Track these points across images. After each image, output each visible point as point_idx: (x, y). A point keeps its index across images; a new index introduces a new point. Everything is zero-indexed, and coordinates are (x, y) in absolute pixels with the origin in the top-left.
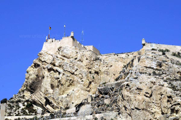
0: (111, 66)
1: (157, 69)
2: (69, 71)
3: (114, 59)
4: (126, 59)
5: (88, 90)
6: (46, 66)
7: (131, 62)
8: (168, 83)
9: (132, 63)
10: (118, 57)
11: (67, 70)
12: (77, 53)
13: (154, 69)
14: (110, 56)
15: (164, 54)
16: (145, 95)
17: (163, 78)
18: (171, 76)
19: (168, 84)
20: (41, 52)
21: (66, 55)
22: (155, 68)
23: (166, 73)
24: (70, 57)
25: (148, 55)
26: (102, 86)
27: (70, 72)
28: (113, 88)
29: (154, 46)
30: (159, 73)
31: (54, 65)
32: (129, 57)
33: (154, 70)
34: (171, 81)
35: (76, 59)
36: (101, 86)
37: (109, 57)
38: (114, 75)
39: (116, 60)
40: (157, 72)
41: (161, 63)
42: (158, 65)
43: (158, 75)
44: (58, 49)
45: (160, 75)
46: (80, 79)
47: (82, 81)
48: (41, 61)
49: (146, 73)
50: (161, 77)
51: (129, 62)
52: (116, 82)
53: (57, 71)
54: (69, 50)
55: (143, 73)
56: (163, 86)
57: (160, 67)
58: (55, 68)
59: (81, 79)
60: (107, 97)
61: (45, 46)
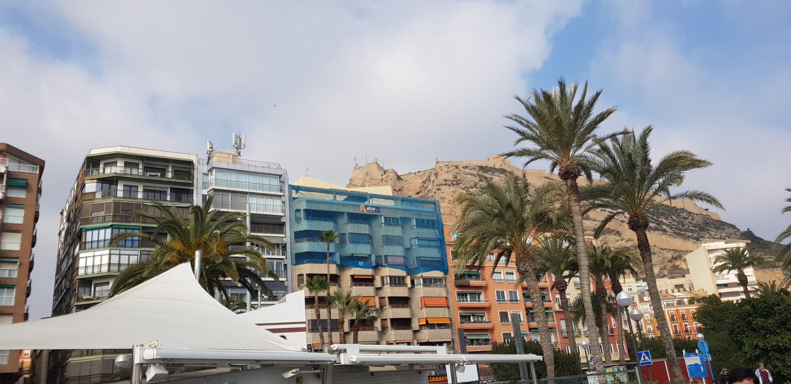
9: (429, 179)
12: (382, 175)
16: (448, 203)
23: (462, 183)
30: (456, 184)
33: (452, 182)
37: (408, 176)
44: (366, 174)
50: (458, 187)
54: (375, 174)
57: (456, 179)
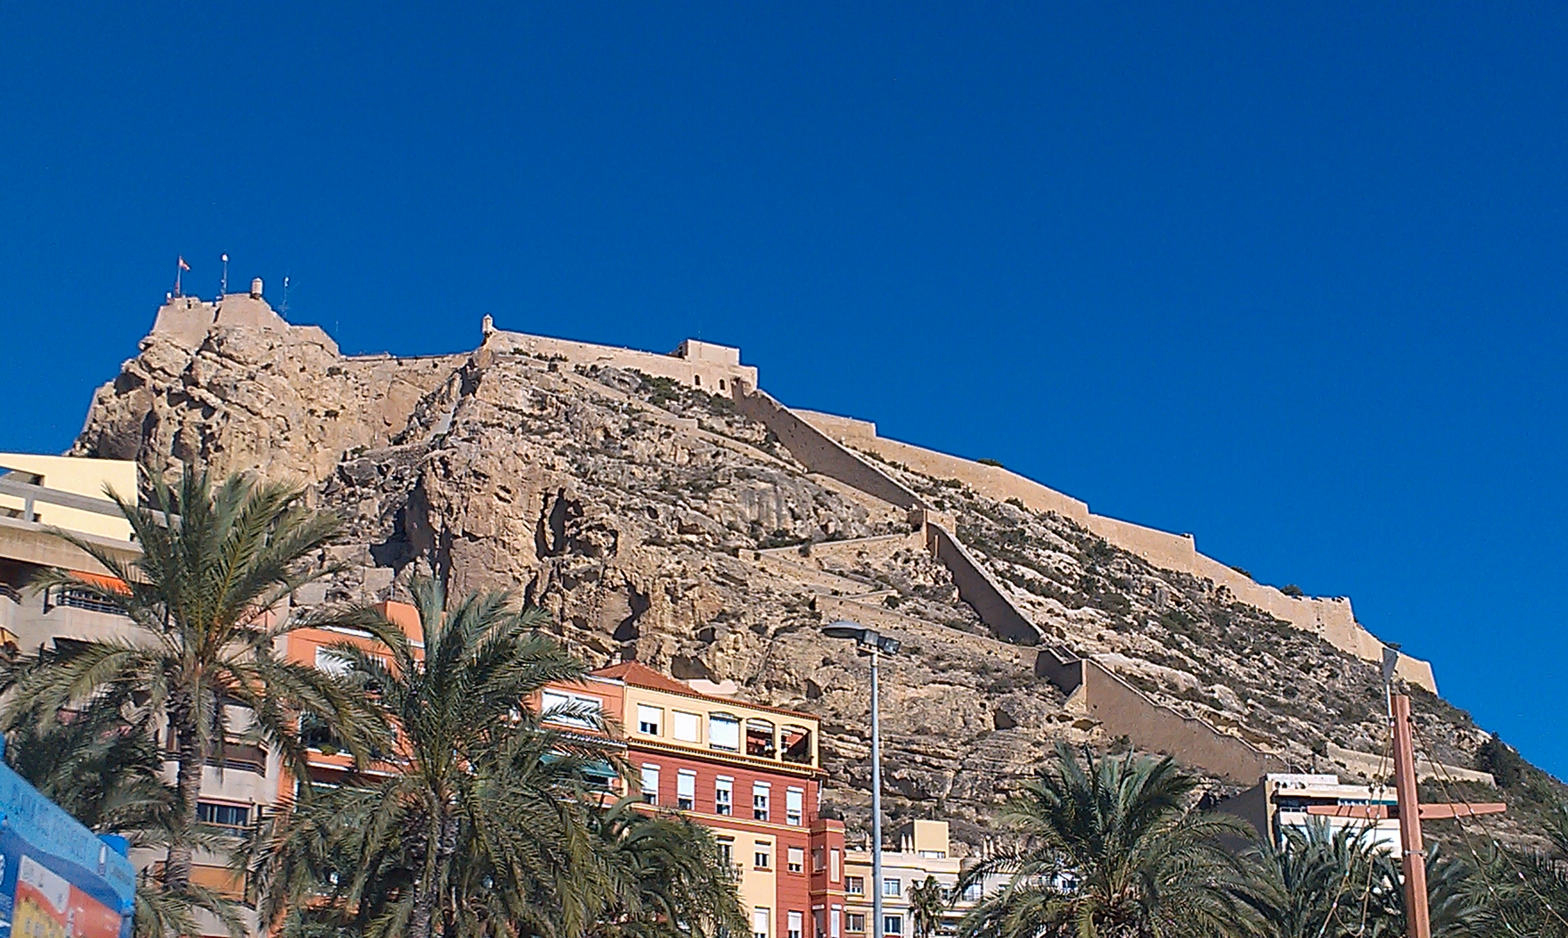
0: (379, 395)
1: (531, 415)
2: (244, 404)
3: (389, 375)
4: (427, 376)
5: (303, 469)
6: (168, 385)
7: (445, 388)
8: (569, 459)
10: (402, 368)
11: (238, 401)
12: (272, 348)
13: (523, 414)
14: (375, 363)
15: (553, 368)
16: (496, 495)
17: (554, 443)
18: (577, 439)
19: (568, 462)
20: (149, 339)
21: (235, 354)
22: (527, 411)
23: (560, 430)
24: (250, 360)
25: (505, 369)
26: (352, 459)
27: (246, 407)
28: (388, 467)
29: (522, 340)
30: (539, 427)
31: (196, 384)
32: (437, 370)
33: (525, 418)
34: (577, 454)
35: (267, 367)
36: (349, 457)
37: (374, 366)
38: (389, 425)
39: (395, 379)
40: (535, 425)
41: (547, 395)
42: (537, 402)
43: (536, 434)
45: (542, 433)
46: (278, 432)
47: (287, 439)
48: (149, 365)
49: (500, 425)
50: (545, 441)
51: (437, 386)
52: (398, 448)
53: (203, 402)
54: (243, 337)
55: (493, 426)
56: (553, 467)
57: (542, 409)
58: (196, 393)
59: (282, 433)
60: (369, 493)
61: (165, 318)
